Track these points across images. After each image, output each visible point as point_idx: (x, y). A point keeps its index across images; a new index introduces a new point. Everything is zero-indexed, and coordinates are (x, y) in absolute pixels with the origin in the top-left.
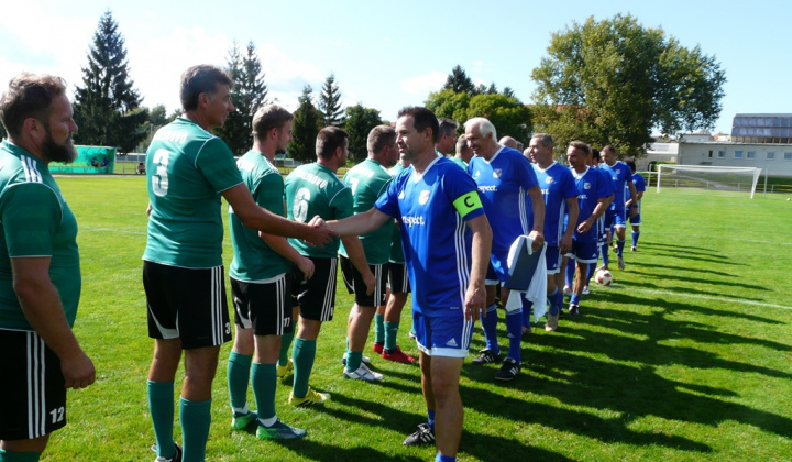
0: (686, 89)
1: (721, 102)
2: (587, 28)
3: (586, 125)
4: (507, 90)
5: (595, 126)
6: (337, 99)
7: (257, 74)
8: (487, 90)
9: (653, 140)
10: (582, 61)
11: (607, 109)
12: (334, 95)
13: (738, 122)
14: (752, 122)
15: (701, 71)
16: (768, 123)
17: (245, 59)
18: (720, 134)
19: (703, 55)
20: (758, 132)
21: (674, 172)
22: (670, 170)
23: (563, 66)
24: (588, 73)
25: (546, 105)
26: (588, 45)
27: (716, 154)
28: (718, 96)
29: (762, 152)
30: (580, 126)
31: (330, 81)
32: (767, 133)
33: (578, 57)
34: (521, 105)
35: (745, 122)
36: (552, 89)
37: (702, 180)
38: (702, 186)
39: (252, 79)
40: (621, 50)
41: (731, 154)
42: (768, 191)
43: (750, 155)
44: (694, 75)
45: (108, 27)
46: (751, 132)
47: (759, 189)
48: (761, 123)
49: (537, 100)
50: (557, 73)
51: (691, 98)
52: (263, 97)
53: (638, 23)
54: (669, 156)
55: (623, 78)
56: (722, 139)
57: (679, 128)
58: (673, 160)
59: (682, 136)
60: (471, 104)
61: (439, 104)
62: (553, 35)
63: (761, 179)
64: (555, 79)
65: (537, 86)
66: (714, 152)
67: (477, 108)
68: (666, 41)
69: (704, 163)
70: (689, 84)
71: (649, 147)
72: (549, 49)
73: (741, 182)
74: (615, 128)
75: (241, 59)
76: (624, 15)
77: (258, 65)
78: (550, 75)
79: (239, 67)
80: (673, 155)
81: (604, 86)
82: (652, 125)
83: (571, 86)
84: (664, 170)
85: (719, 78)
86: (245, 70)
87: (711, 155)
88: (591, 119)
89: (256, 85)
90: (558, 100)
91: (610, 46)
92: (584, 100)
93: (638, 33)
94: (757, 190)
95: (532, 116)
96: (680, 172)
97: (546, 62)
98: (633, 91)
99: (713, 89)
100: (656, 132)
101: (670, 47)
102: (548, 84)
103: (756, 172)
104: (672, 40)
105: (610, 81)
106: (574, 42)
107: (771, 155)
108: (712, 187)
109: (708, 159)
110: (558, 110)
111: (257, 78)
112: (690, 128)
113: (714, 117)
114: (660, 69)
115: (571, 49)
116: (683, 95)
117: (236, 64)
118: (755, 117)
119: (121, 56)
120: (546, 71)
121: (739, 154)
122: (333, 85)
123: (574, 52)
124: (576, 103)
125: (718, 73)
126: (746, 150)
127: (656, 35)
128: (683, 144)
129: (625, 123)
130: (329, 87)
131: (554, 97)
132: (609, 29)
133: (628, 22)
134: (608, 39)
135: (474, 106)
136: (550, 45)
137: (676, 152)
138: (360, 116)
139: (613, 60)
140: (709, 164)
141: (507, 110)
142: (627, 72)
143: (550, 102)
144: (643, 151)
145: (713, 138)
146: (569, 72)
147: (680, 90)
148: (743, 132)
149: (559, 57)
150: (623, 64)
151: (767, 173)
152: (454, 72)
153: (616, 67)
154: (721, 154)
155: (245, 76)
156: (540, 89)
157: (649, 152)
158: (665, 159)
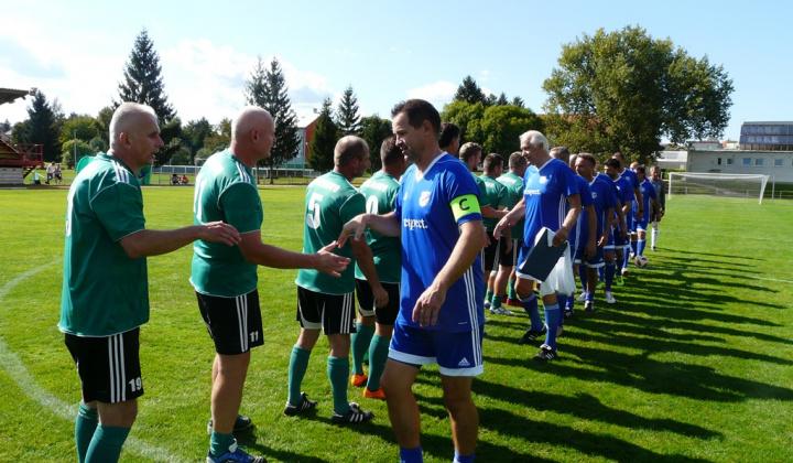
0: (695, 98)
1: (729, 110)
2: (597, 40)
3: (597, 134)
4: (517, 100)
5: (606, 135)
6: (355, 111)
7: (280, 88)
8: (498, 100)
9: (663, 148)
10: (592, 72)
11: (618, 118)
12: (352, 107)
13: (746, 130)
14: (760, 130)
15: (709, 81)
16: (776, 131)
17: (269, 74)
18: (729, 142)
19: (710, 65)
20: (766, 140)
21: (684, 179)
22: (679, 178)
23: (574, 76)
24: (599, 84)
25: (558, 116)
26: (598, 57)
27: (724, 161)
28: (726, 105)
29: (769, 159)
30: (592, 135)
31: (349, 94)
32: (775, 140)
33: (589, 68)
34: (534, 115)
35: (753, 130)
36: (563, 99)
37: (711, 187)
38: (712, 193)
39: (276, 94)
40: (631, 61)
41: (739, 161)
42: (777, 197)
43: (759, 162)
44: (702, 85)
45: (144, 46)
46: (759, 140)
47: (767, 195)
48: (768, 130)
49: (548, 111)
50: (568, 84)
51: (699, 107)
52: (286, 110)
53: (647, 35)
54: (679, 164)
55: (633, 89)
56: (731, 147)
57: (688, 137)
58: (682, 167)
59: (691, 144)
60: (485, 115)
61: (454, 116)
62: (565, 47)
63: (769, 186)
64: (566, 90)
65: (548, 97)
66: (724, 160)
67: (491, 119)
68: (675, 52)
69: (712, 171)
70: (698, 94)
71: (659, 155)
72: (560, 60)
73: (749, 189)
74: (625, 137)
75: (266, 74)
76: (633, 27)
77: (281, 80)
78: (561, 86)
79: (264, 82)
80: (682, 163)
81: (614, 96)
82: (661, 133)
83: (582, 96)
84: (674, 177)
85: (727, 87)
86: (269, 85)
87: (719, 163)
88: (601, 129)
89: (279, 98)
90: (568, 110)
91: (620, 57)
92: (595, 110)
93: (647, 44)
94: (765, 197)
95: (544, 126)
96: (689, 180)
97: (557, 74)
98: (643, 101)
99: (721, 98)
100: (665, 140)
101: (678, 58)
102: (560, 95)
103: (764, 179)
104: (680, 51)
105: (621, 92)
106: (584, 53)
107: (779, 162)
108: (721, 194)
109: (718, 167)
110: (569, 120)
111: (280, 92)
112: (699, 136)
113: (723, 126)
114: (669, 79)
115: (581, 61)
116: (691, 104)
117: (260, 79)
118: (763, 125)
119: (156, 72)
120: (557, 82)
121: (747, 161)
122: (351, 97)
123: (585, 64)
124: (587, 113)
125: (726, 83)
126: (754, 158)
127: (664, 46)
128: (692, 152)
129: (636, 132)
130: (348, 99)
131: (565, 108)
132: (619, 41)
133: (637, 34)
134: (618, 50)
135: (488, 117)
136: (561, 57)
137: (686, 160)
138: (377, 128)
139: (623, 71)
140: (718, 171)
141: (520, 120)
142: (637, 83)
143: (561, 112)
144: (653, 159)
145: (721, 146)
146: (580, 83)
147: (689, 100)
148: (751, 140)
149: (570, 69)
150: (633, 75)
151: (774, 180)
152: (465, 82)
153: (626, 78)
154: (730, 161)
155: (269, 91)
156: (551, 100)
157: (659, 160)
158: (674, 167)
